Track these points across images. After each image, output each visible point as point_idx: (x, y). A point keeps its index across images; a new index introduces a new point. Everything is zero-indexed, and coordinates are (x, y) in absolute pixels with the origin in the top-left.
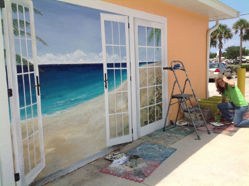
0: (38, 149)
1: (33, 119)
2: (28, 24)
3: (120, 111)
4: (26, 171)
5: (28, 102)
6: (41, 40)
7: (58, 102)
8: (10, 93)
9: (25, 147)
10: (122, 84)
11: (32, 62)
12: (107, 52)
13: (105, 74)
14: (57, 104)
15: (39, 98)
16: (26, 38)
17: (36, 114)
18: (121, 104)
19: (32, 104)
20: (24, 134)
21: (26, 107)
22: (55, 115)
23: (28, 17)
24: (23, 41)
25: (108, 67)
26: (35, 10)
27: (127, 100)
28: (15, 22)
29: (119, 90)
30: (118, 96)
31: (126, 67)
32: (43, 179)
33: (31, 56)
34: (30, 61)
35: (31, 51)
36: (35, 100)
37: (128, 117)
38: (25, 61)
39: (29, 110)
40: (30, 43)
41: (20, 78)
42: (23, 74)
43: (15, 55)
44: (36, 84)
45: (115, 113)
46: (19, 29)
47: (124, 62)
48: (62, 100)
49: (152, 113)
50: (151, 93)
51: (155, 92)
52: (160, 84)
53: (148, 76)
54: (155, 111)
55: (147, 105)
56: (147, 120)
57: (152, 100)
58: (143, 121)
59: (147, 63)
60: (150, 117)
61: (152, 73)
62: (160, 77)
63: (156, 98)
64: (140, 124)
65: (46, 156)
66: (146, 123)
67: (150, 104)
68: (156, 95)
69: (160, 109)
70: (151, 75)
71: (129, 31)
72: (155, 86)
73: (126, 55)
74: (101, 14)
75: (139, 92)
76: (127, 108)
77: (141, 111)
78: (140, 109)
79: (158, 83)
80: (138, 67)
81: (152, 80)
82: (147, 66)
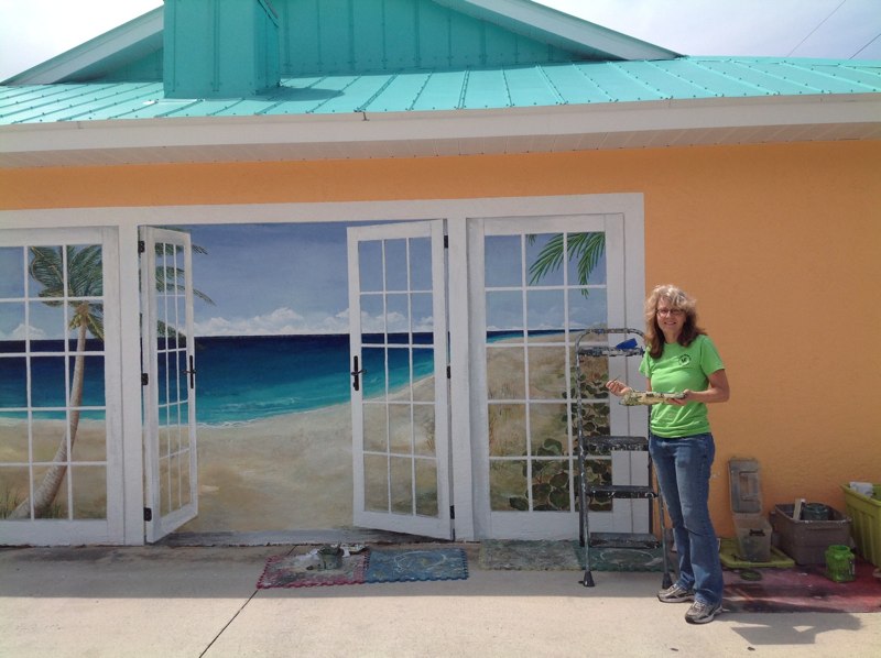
0: (185, 480)
1: (179, 426)
2: (180, 271)
3: (406, 449)
4: (164, 511)
5: (173, 398)
6: (202, 295)
7: (229, 405)
8: (145, 379)
9: (163, 470)
10: (414, 385)
11: (184, 333)
12: (362, 309)
13: (356, 358)
14: (227, 408)
15: (192, 392)
16: (176, 294)
17: (185, 419)
18: (410, 434)
19: (179, 402)
20: (163, 449)
21: (168, 404)
22: (219, 427)
23: (181, 260)
24: (171, 300)
25: (363, 342)
26: (194, 248)
27: (433, 426)
28: (159, 271)
29: (402, 399)
30: (399, 413)
31: (432, 343)
32: (192, 535)
33: (183, 323)
34: (180, 330)
35: (183, 315)
36: (184, 395)
37: (434, 470)
38: (172, 331)
39: (174, 410)
40: (182, 302)
41: (161, 357)
42: (167, 351)
43: (156, 322)
44: (188, 369)
45: (385, 451)
46: (166, 281)
47: (423, 329)
48: (238, 402)
49: (553, 481)
50: (545, 421)
51: (565, 418)
52: (598, 396)
53: (530, 372)
54: (565, 476)
55: (525, 454)
56: (523, 497)
57: (549, 442)
58: (502, 495)
59: (526, 333)
60: (539, 490)
61: (549, 362)
62: (597, 376)
63: (571, 438)
64: (487, 501)
65: (200, 497)
66: (518, 505)
67: (542, 452)
68: (575, 431)
69: (596, 476)
70: (544, 368)
71: (446, 255)
72: (569, 401)
73: (431, 314)
74: (350, 230)
75: (484, 411)
76: (431, 446)
77: (493, 465)
78: (486, 458)
79: (586, 393)
80: (483, 344)
81: (551, 382)
82: (526, 342)
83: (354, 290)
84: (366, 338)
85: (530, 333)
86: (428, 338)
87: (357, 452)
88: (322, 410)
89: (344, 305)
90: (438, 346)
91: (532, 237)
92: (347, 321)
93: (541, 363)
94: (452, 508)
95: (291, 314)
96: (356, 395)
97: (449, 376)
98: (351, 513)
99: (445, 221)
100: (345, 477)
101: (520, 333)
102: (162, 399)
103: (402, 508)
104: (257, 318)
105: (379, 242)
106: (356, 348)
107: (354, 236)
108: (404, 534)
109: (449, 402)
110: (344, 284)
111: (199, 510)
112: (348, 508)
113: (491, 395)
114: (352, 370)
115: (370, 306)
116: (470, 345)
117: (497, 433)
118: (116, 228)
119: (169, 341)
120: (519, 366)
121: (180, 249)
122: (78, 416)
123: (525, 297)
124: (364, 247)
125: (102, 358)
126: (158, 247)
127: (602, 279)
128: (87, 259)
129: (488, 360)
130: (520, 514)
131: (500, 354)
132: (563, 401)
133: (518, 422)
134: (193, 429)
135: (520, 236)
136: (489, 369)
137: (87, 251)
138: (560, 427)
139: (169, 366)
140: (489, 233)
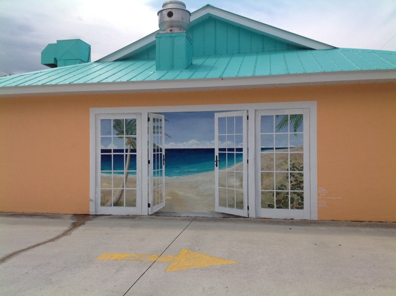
0: (161, 195)
1: (160, 177)
2: (161, 127)
3: (233, 187)
4: (154, 204)
5: (158, 168)
6: (167, 135)
8: (149, 162)
9: (154, 191)
10: (236, 165)
11: (161, 147)
12: (219, 140)
13: (217, 156)
15: (164, 167)
16: (159, 135)
17: (161, 175)
18: (234, 182)
19: (160, 169)
20: (154, 184)
21: (156, 170)
22: (173, 178)
23: (161, 124)
24: (158, 137)
26: (165, 120)
27: (242, 179)
28: (154, 127)
29: (231, 170)
30: (231, 175)
32: (163, 212)
33: (161, 144)
34: (160, 146)
35: (161, 142)
36: (161, 167)
37: (242, 194)
38: (158, 147)
39: (158, 172)
40: (161, 137)
41: (154, 155)
42: (156, 153)
43: (153, 144)
44: (163, 159)
45: (226, 187)
46: (156, 131)
47: (239, 147)
49: (283, 199)
50: (281, 178)
51: (288, 178)
52: (299, 170)
53: (276, 161)
54: (287, 197)
55: (274, 189)
56: (273, 204)
57: (282, 185)
58: (266, 203)
59: (275, 149)
60: (278, 202)
61: (282, 158)
62: (299, 163)
63: (290, 184)
64: (260, 205)
65: (166, 201)
66: (271, 206)
67: (279, 189)
68: (291, 182)
69: (298, 197)
70: (281, 160)
71: (248, 122)
72: (289, 172)
73: (242, 142)
74: (215, 114)
75: (260, 174)
76: (241, 186)
77: (262, 193)
78: (260, 190)
79: (295, 169)
80: (260, 152)
81: (283, 165)
82: (275, 151)
83: (217, 134)
84: (220, 150)
85: (276, 149)
86: (241, 150)
87: (217, 187)
88: (205, 173)
89: (213, 139)
90: (244, 152)
91: (277, 116)
92: (214, 144)
93: (279, 159)
94: (248, 207)
95: (196, 141)
96: (216, 169)
97: (248, 163)
98: (214, 207)
99: (248, 111)
100: (213, 195)
101: (273, 148)
102: (154, 168)
103: (231, 206)
104: (185, 143)
105: (225, 118)
106: (217, 153)
107: (217, 116)
108: (232, 215)
109: (248, 171)
110: (213, 131)
111: (166, 205)
112: (213, 206)
113: (262, 169)
114: (215, 160)
115: (221, 139)
116: (255, 153)
117: (264, 182)
118: (141, 114)
119: (157, 150)
120: (272, 160)
121: (161, 120)
122: (128, 173)
123: (274, 136)
124: (220, 119)
125: (136, 155)
126: (154, 119)
127: (302, 130)
128: (132, 123)
129: (261, 157)
130: (271, 209)
131: (265, 155)
132: (287, 172)
133: (271, 179)
134: (164, 178)
135: (273, 116)
136: (261, 161)
137: (131, 121)
138: (286, 181)
139: (157, 158)
140: (263, 114)
